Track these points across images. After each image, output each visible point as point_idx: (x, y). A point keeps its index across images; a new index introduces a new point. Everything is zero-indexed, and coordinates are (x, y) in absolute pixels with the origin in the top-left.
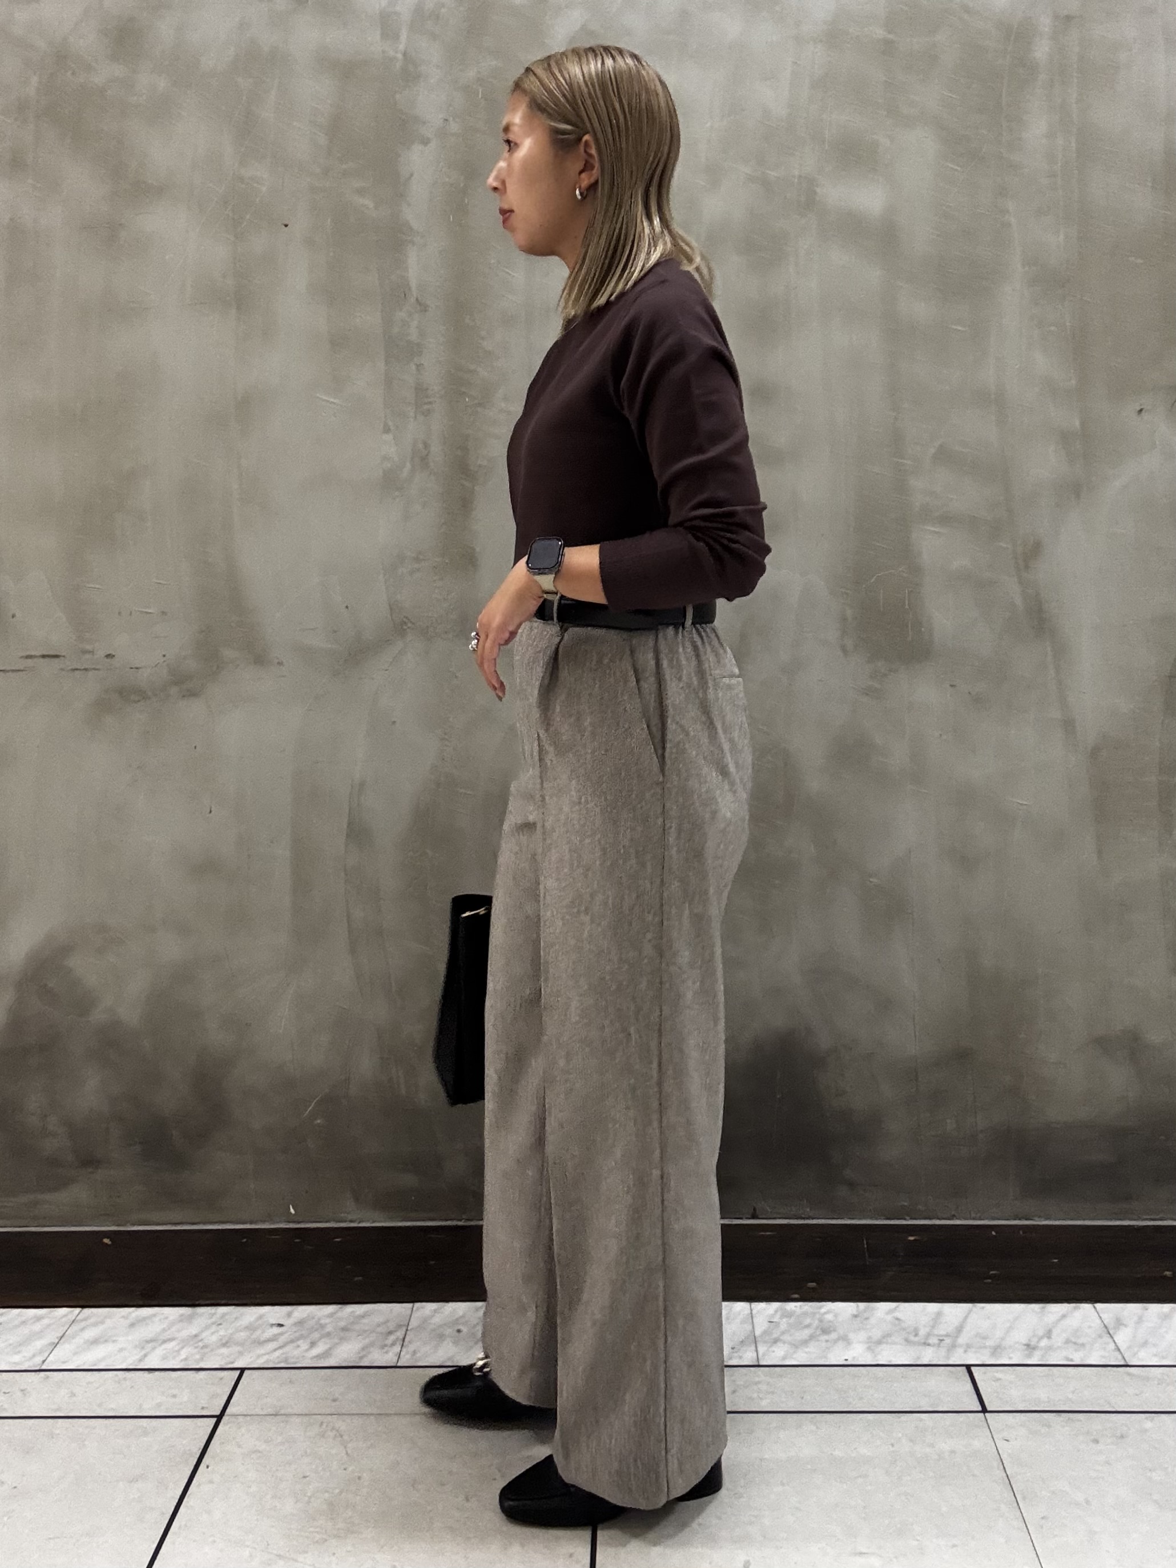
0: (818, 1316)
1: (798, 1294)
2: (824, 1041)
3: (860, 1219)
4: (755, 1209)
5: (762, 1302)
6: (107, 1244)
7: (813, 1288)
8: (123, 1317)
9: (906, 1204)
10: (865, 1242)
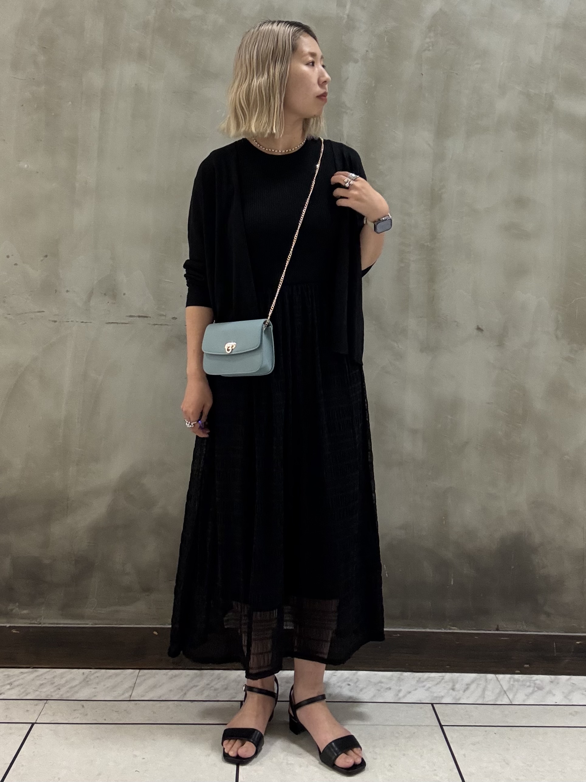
0: (531, 682)
1: (520, 671)
2: (537, 539)
3: (552, 632)
4: (498, 626)
5: (501, 674)
6: (156, 635)
7: (527, 668)
8: (164, 674)
9: (574, 625)
10: (554, 644)
